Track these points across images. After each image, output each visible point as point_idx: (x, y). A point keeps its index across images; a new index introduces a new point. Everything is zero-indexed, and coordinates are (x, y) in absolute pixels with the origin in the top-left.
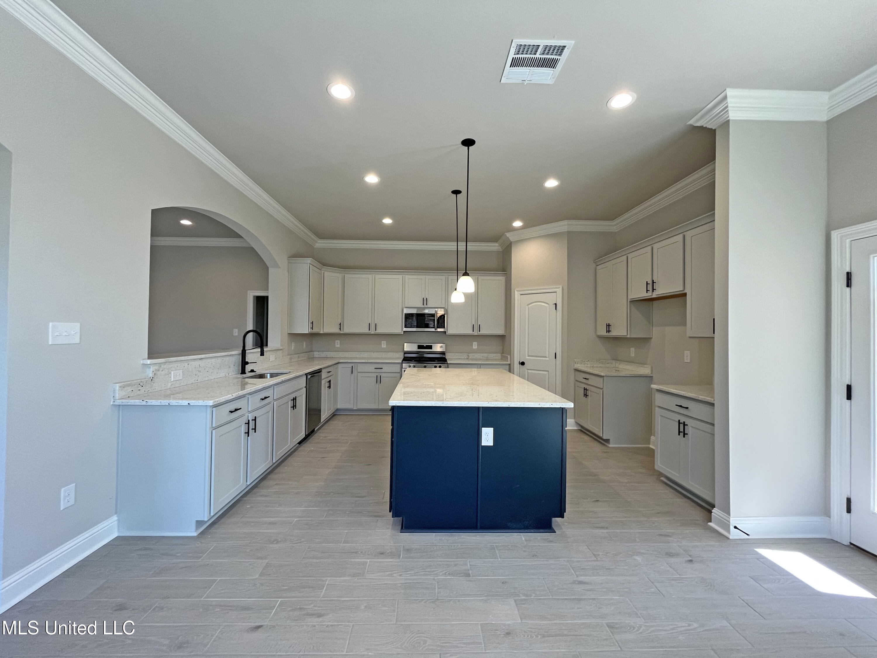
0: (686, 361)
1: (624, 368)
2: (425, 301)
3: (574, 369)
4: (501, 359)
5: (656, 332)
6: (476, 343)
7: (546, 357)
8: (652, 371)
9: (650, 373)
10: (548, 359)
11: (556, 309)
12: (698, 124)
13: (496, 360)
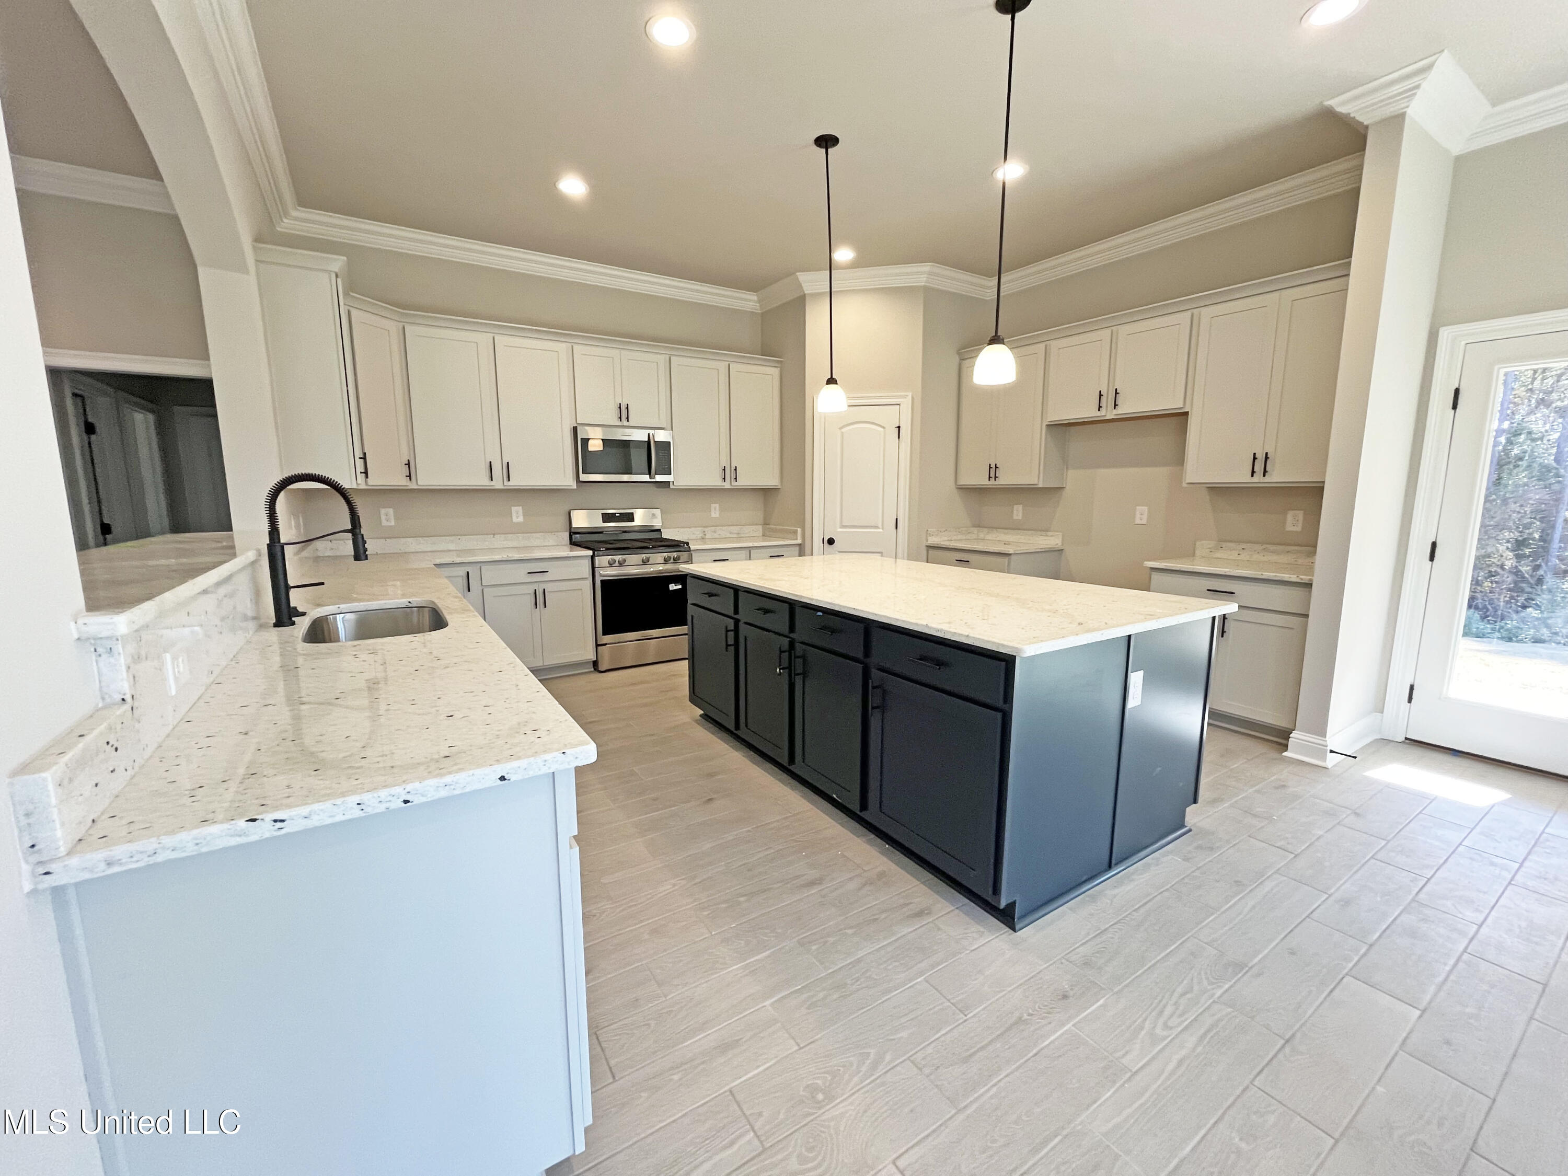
0: (1138, 521)
1: (998, 539)
2: (623, 412)
3: (927, 546)
4: (763, 535)
5: (1073, 479)
6: (717, 505)
7: (877, 527)
8: (1063, 540)
9: (1060, 544)
10: (881, 530)
11: (899, 438)
12: (1342, 110)
13: (752, 538)
